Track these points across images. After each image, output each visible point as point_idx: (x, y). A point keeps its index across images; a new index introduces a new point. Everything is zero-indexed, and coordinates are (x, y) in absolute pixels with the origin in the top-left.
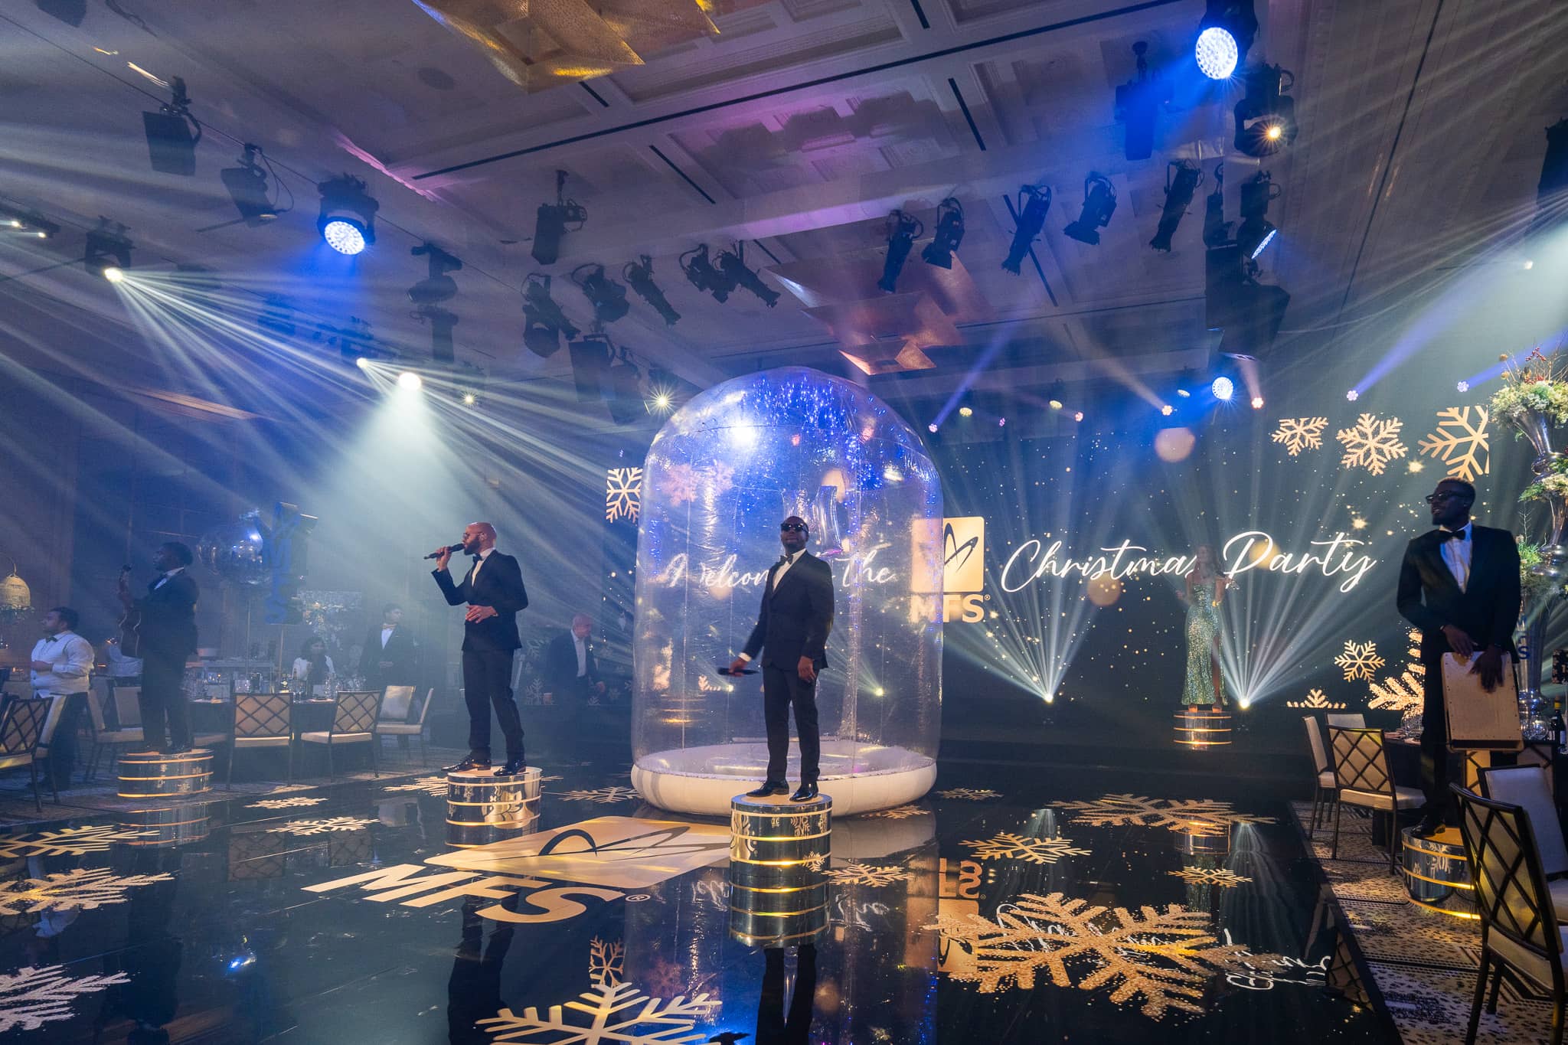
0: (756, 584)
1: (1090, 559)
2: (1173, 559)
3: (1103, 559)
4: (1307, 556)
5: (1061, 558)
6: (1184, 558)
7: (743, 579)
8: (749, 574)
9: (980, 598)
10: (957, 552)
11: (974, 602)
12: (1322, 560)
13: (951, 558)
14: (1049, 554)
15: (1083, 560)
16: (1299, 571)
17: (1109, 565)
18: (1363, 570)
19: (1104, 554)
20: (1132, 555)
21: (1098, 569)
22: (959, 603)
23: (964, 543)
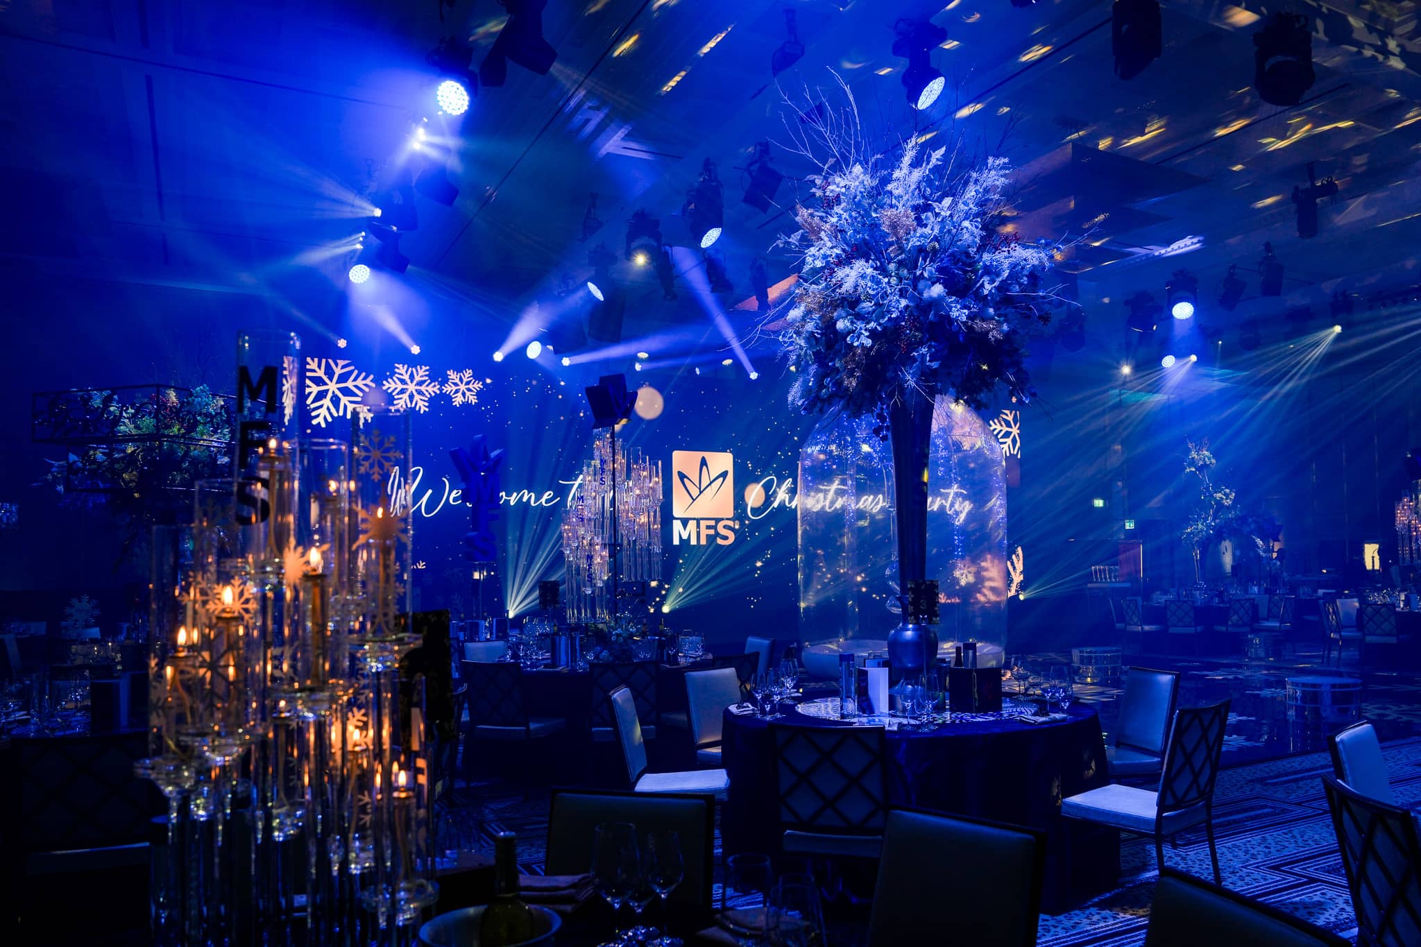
0: (512, 503)
1: (812, 494)
2: (866, 497)
3: (821, 494)
4: (939, 499)
5: (792, 492)
6: (872, 497)
9: (731, 523)
10: (711, 483)
11: (725, 527)
12: (946, 501)
13: (707, 486)
14: (783, 489)
16: (935, 510)
17: (825, 498)
18: (966, 510)
19: (821, 491)
20: (840, 493)
21: (818, 502)
22: (715, 527)
23: (717, 475)
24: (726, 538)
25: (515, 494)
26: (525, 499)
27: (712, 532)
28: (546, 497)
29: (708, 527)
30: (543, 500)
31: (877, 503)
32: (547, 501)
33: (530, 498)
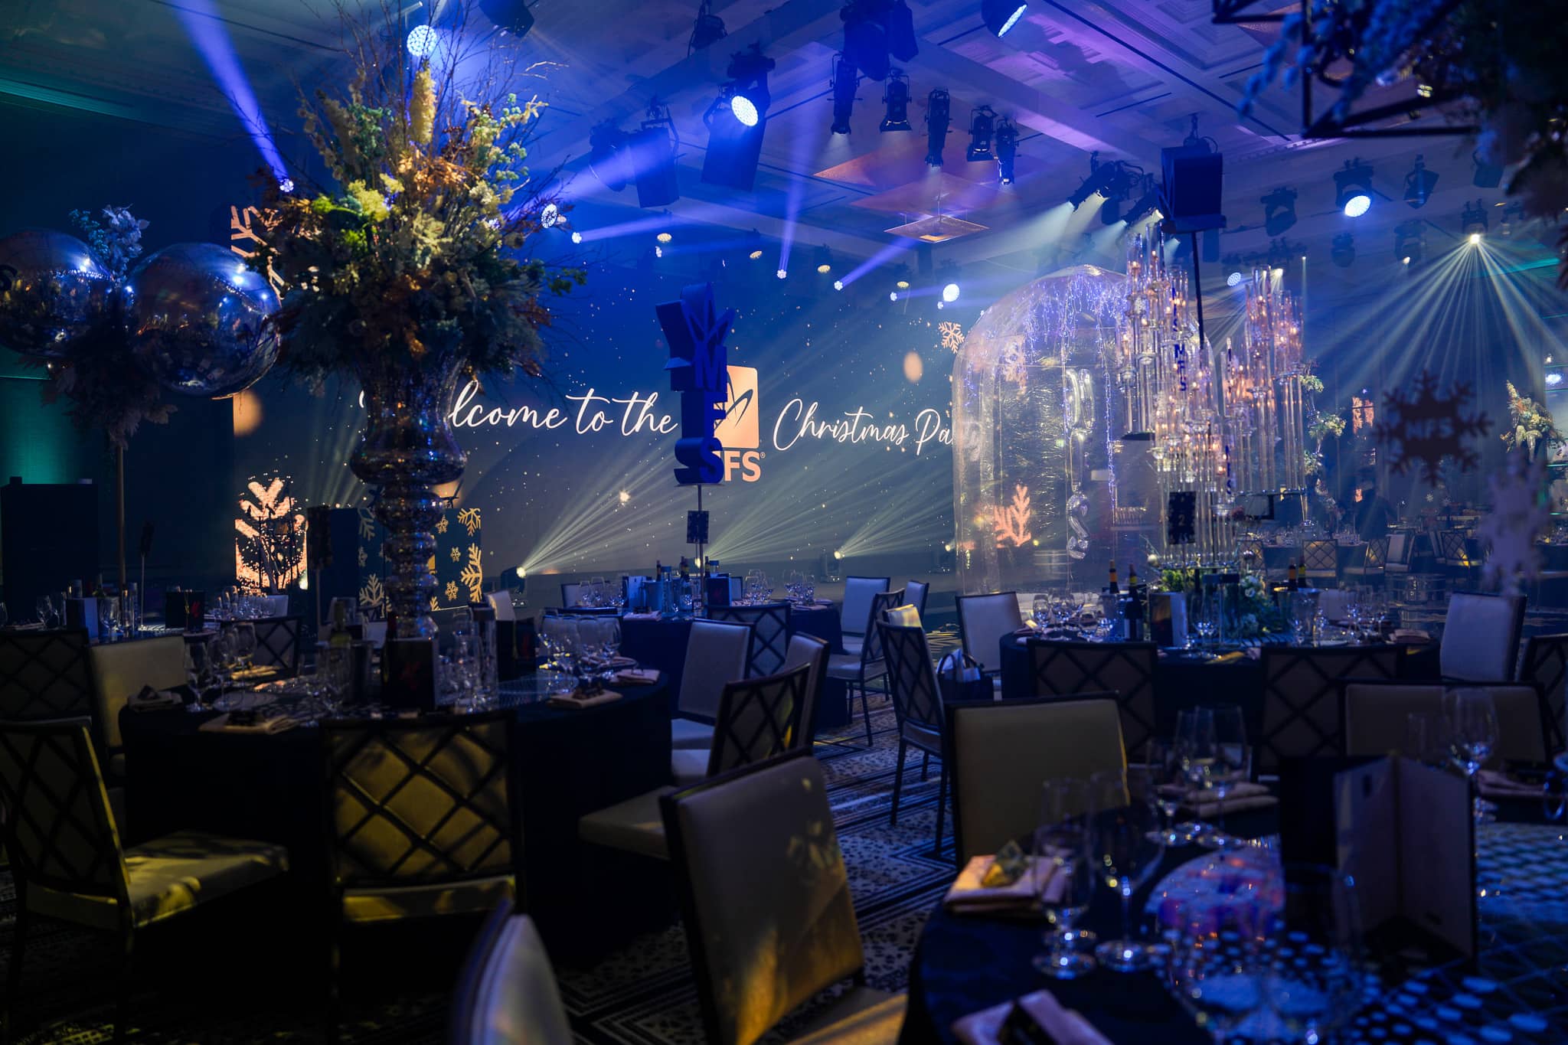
0: (510, 424)
1: (838, 422)
2: (889, 427)
3: (846, 423)
5: (818, 418)
6: (895, 427)
7: (492, 415)
8: (499, 410)
9: (756, 455)
10: (736, 404)
11: (752, 459)
13: (732, 409)
14: (809, 414)
15: (833, 424)
17: (850, 428)
19: (847, 419)
20: (865, 422)
21: (843, 432)
22: (739, 460)
23: (742, 394)
24: (751, 473)
25: (513, 412)
26: (525, 419)
27: (737, 465)
28: (550, 416)
29: (733, 459)
30: (547, 421)
31: (900, 435)
32: (553, 422)
33: (531, 418)
